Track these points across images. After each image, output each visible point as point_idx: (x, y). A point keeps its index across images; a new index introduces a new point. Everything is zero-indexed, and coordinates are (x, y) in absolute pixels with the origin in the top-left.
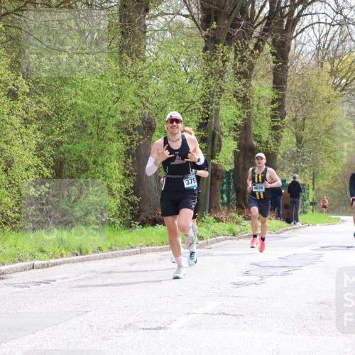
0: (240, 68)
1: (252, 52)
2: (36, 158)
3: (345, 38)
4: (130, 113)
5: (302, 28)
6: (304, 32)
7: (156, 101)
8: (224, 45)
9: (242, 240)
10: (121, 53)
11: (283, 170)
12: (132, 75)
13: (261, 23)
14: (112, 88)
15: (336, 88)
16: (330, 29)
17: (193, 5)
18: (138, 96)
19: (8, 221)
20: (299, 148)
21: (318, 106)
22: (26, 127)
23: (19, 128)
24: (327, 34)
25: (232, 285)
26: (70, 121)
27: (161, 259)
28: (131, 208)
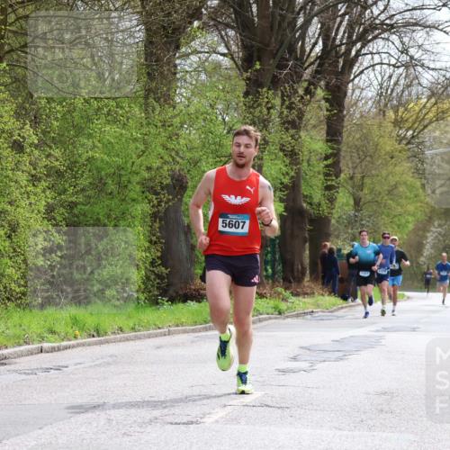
0: (287, 116)
1: (302, 98)
2: (46, 222)
3: (411, 82)
4: (157, 169)
5: (361, 69)
6: (363, 75)
7: (188, 155)
8: (269, 89)
9: (289, 320)
10: (146, 97)
11: (338, 237)
12: (159, 124)
13: (312, 63)
14: (135, 140)
15: (401, 141)
16: (394, 71)
17: (232, 42)
18: (167, 149)
19: (12, 295)
20: (356, 211)
21: (380, 161)
22: (34, 185)
23: (26, 186)
24: (390, 77)
25: (277, 373)
26: (86, 178)
27: (192, 342)
28: (158, 281)
